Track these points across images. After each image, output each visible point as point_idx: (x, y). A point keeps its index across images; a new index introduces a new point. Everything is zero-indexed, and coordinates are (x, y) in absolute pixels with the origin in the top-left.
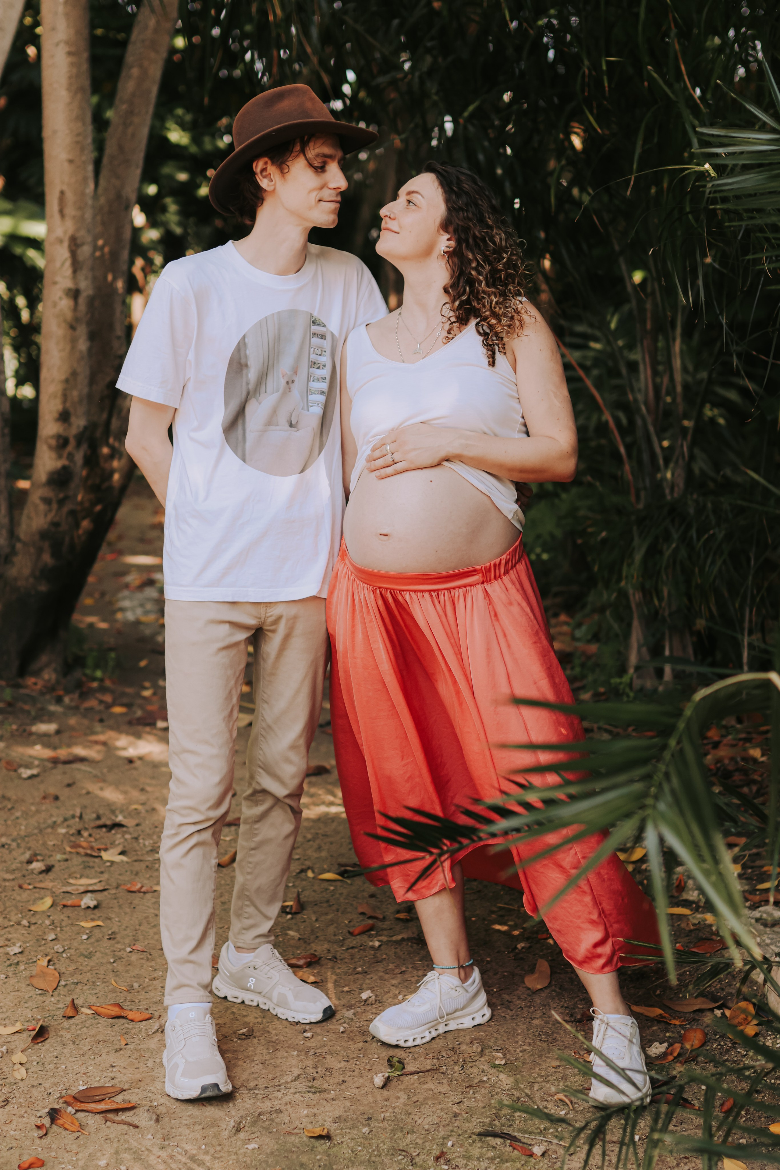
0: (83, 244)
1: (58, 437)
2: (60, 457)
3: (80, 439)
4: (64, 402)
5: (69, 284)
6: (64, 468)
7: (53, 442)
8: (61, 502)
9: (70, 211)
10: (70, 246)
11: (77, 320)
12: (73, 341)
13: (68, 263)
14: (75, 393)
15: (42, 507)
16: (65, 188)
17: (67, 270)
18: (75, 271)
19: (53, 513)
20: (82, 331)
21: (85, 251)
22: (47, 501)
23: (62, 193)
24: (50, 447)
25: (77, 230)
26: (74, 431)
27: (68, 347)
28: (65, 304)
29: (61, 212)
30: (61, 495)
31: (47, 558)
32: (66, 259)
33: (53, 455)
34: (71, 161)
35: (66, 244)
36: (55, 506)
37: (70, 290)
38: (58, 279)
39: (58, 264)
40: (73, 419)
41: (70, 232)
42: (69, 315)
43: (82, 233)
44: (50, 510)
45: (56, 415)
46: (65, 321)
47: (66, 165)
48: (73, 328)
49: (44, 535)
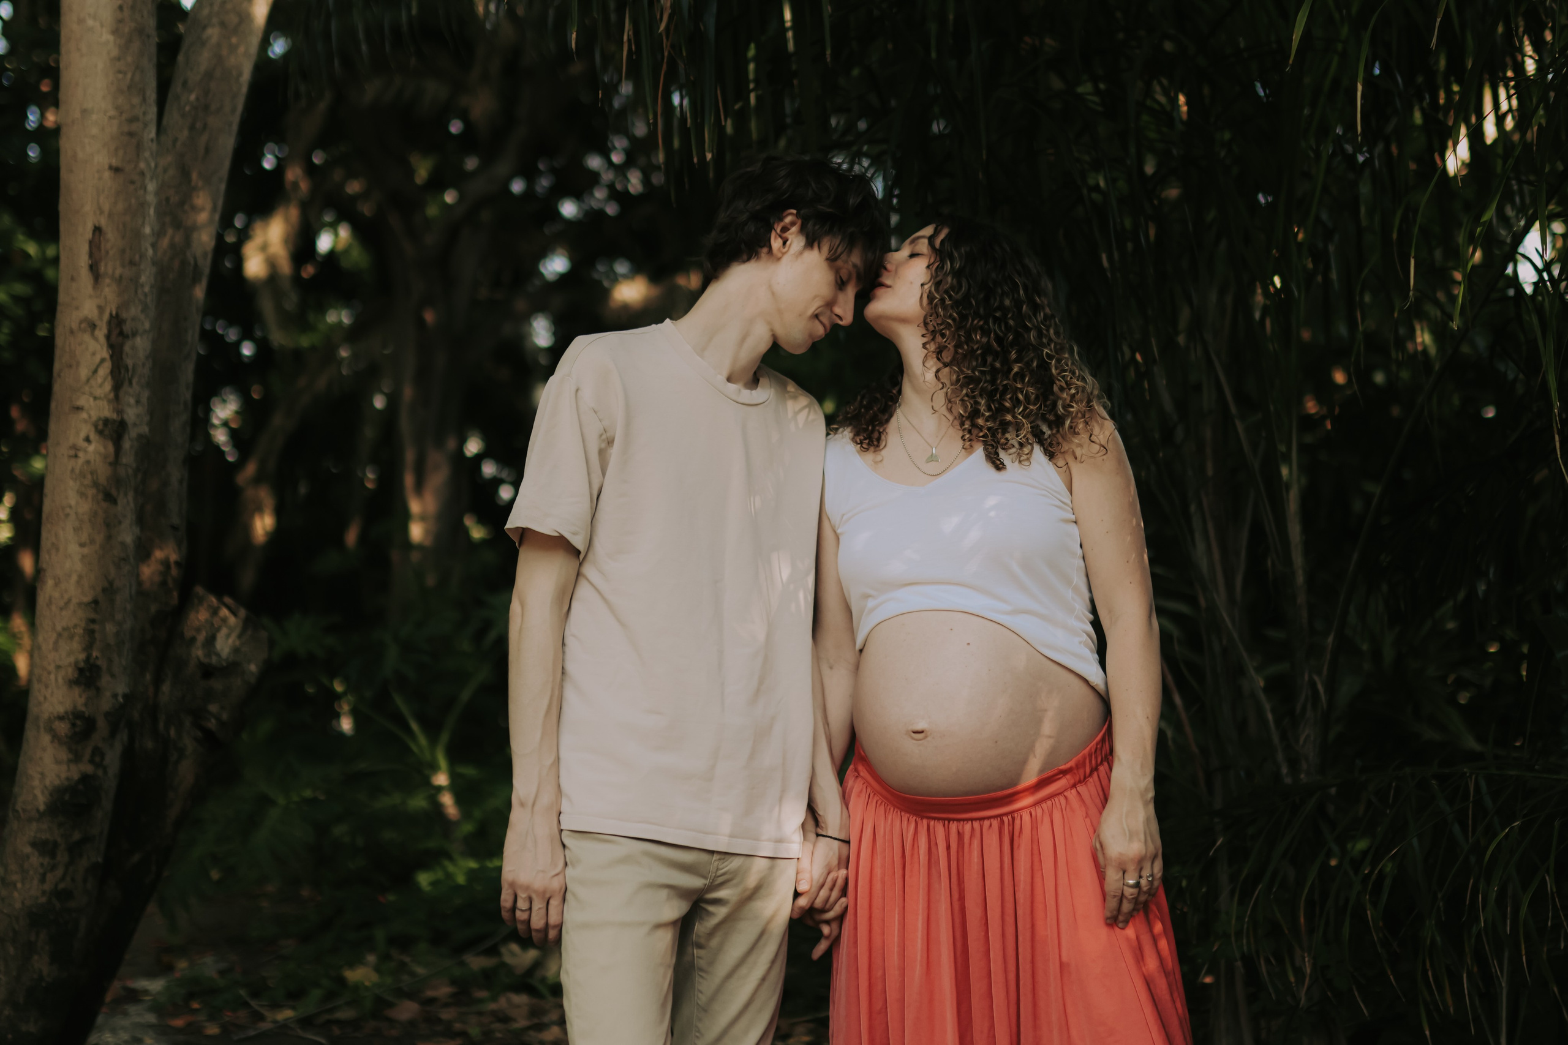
0: (134, 334)
1: (75, 716)
2: (76, 758)
3: (117, 718)
4: (88, 647)
5: (107, 411)
6: (85, 778)
7: (63, 728)
8: (75, 850)
9: (111, 267)
10: (108, 337)
11: (117, 481)
12: (110, 525)
13: (105, 370)
14: (110, 628)
15: (35, 860)
16: (103, 222)
17: (103, 384)
18: (117, 387)
19: (60, 872)
20: (127, 503)
21: (140, 347)
22: (45, 847)
23: (97, 230)
24: (55, 737)
25: (124, 305)
26: (106, 703)
27: (99, 538)
28: (95, 450)
29: (93, 268)
30: (77, 836)
31: (42, 965)
32: (103, 360)
33: (64, 755)
34: (116, 170)
35: (101, 333)
36: (62, 857)
37: (106, 421)
38: (83, 401)
39: (84, 372)
40: (105, 681)
41: (111, 308)
42: (103, 472)
43: (134, 311)
44: (53, 868)
45: (71, 673)
46: (95, 484)
47: (107, 174)
48: (110, 498)
49: (36, 917)
